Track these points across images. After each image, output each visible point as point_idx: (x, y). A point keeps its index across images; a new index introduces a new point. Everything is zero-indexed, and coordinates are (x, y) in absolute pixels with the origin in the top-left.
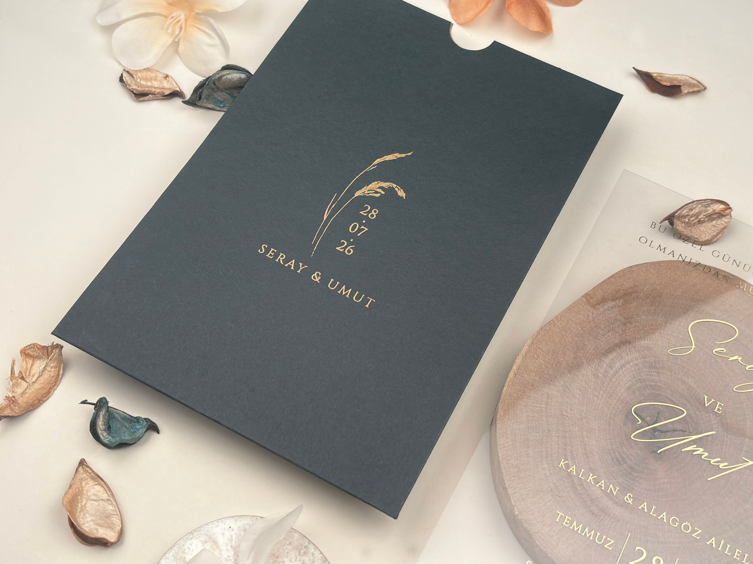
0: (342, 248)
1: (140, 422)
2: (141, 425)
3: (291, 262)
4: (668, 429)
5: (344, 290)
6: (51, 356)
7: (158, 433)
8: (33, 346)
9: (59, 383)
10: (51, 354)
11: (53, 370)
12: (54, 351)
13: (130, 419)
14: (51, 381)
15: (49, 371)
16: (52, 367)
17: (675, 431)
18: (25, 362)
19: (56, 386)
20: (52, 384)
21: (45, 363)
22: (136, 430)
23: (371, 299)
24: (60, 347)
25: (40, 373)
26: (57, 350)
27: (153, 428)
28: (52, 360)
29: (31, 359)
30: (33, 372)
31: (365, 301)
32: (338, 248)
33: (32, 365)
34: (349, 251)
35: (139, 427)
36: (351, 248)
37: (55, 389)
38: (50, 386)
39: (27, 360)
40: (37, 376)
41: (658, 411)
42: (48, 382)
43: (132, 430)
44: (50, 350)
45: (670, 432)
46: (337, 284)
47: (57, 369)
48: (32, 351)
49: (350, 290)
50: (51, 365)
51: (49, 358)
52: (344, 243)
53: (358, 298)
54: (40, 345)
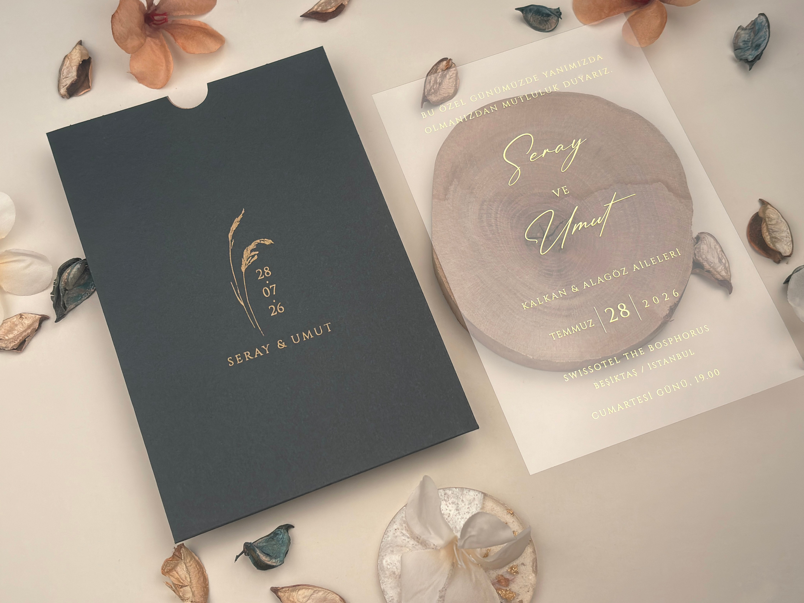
0: (275, 312)
1: (279, 533)
2: (281, 534)
3: (256, 352)
4: (554, 230)
5: (306, 336)
6: (183, 556)
7: (293, 527)
8: (167, 562)
9: (203, 565)
10: (181, 555)
11: (191, 562)
12: (181, 551)
13: (270, 538)
14: (198, 569)
15: (190, 566)
16: (190, 562)
17: (557, 227)
18: (171, 577)
19: (204, 569)
20: (200, 570)
21: (183, 564)
22: (282, 539)
23: (327, 324)
24: (182, 546)
25: (187, 572)
26: (183, 549)
27: (288, 527)
28: (186, 557)
29: (173, 571)
30: (183, 576)
31: (325, 329)
32: (272, 314)
33: (177, 573)
34: (281, 309)
35: (281, 536)
36: (279, 306)
37: (205, 572)
38: (201, 573)
39: (171, 574)
40: (187, 576)
41: (539, 225)
42: (197, 572)
43: (281, 542)
44: (177, 554)
45: (556, 230)
46: (298, 336)
47: (193, 559)
48: (169, 566)
49: (309, 332)
50: (188, 561)
51: (183, 559)
52: (272, 308)
53: (319, 332)
54: (170, 558)
